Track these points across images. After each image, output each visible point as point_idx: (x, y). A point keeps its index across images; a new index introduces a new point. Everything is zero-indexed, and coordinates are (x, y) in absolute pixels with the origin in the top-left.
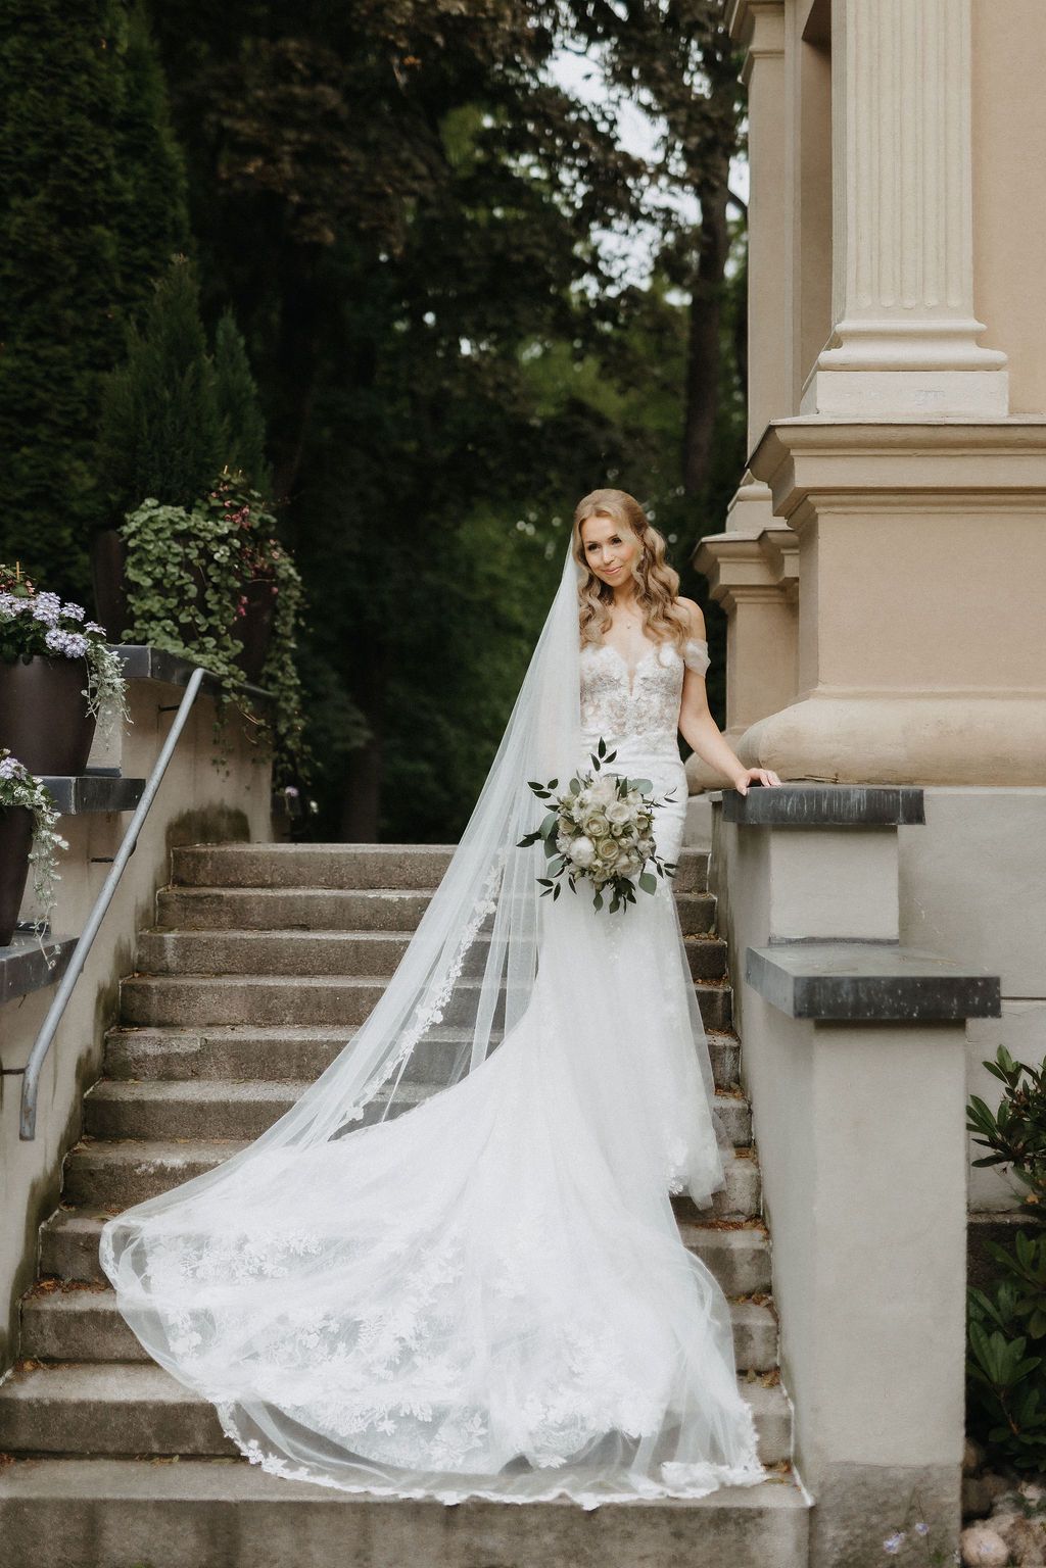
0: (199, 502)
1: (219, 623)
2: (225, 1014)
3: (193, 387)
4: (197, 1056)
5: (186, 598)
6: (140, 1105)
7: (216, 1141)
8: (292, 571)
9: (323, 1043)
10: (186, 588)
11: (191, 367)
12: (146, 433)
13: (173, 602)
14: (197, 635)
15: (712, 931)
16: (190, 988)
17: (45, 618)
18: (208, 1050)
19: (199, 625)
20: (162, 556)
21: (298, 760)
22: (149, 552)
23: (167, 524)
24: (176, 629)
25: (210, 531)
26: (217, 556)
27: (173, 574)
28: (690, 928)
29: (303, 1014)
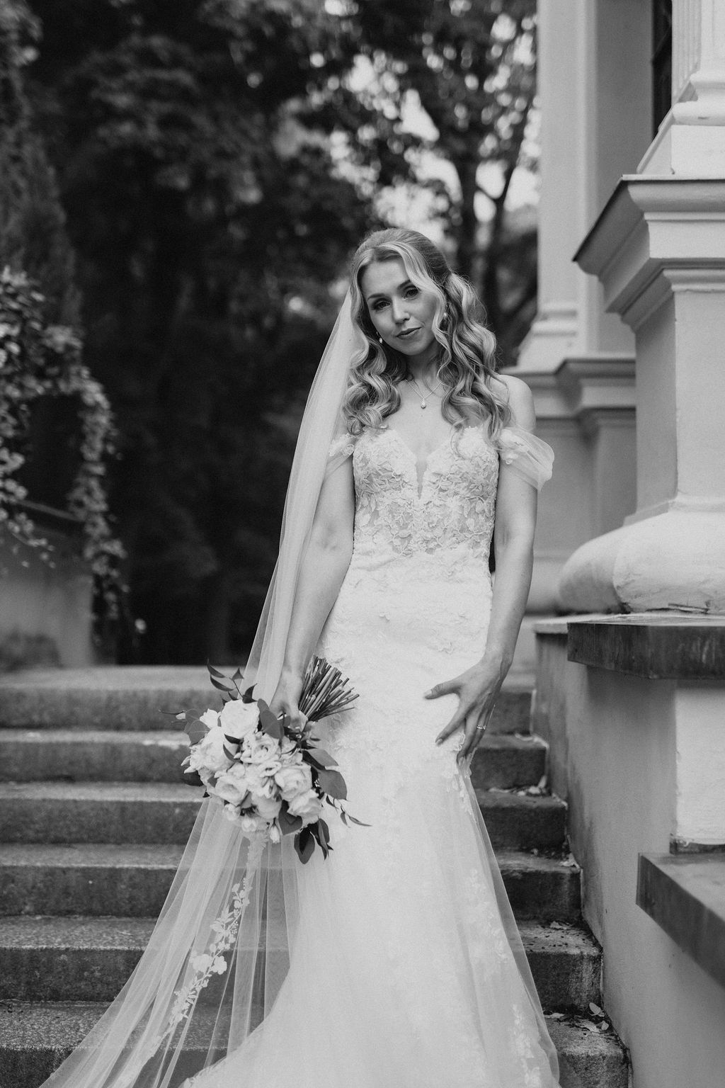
15: (542, 784)
28: (517, 780)
29: (47, 903)
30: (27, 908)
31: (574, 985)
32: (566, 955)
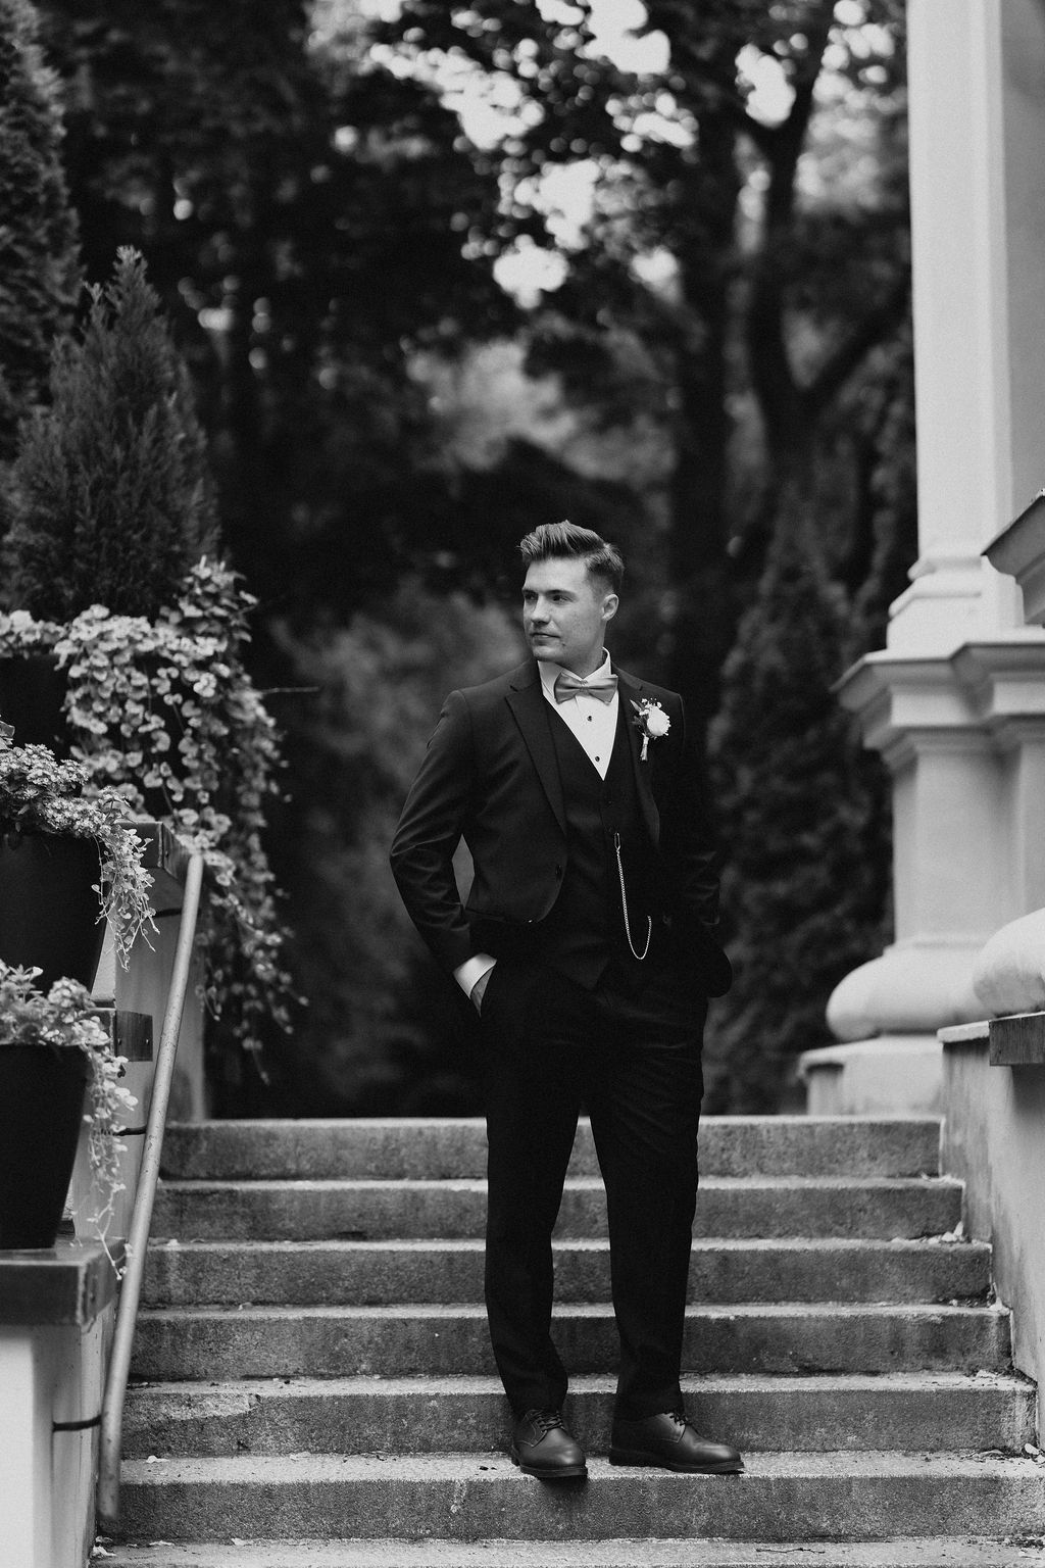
0: (164, 611)
1: (199, 786)
2: (271, 1361)
3: (155, 442)
4: (243, 1419)
5: (154, 750)
6: (177, 1490)
7: (290, 1541)
8: (261, 711)
9: (430, 1398)
10: (154, 736)
11: (152, 412)
12: (89, 509)
13: (135, 759)
14: (170, 805)
15: (959, 1229)
16: (219, 1324)
17: (46, 781)
18: (262, 1411)
19: (172, 792)
20: (120, 690)
21: (270, 996)
22: (100, 683)
23: (126, 643)
24: (141, 798)
25: (186, 655)
26: (197, 688)
27: (135, 716)
28: (926, 1227)
29: (386, 1360)
30: (364, 1366)
31: (1006, 1425)
32: (997, 1392)
